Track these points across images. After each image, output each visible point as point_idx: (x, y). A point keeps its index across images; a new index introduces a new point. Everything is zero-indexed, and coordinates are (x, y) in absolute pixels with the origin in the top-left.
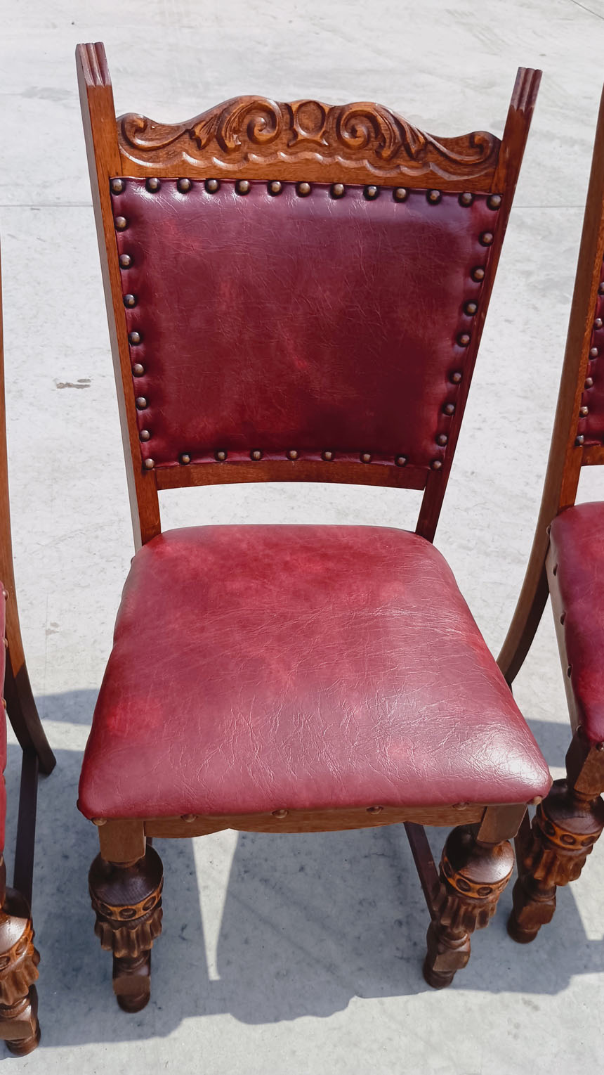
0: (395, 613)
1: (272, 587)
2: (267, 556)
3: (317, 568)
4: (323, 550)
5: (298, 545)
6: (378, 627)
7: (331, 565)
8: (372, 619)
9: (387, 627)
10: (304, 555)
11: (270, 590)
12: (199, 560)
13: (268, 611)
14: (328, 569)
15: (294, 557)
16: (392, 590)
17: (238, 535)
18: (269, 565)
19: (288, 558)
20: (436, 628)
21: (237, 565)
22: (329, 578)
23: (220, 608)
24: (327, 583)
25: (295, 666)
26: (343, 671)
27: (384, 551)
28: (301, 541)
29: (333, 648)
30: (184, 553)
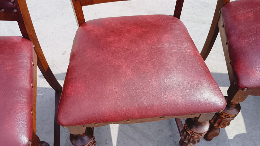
0: (167, 45)
1: (123, 39)
2: (122, 28)
3: (139, 31)
4: (141, 24)
5: (132, 23)
6: (161, 51)
7: (144, 29)
8: (159, 48)
9: (164, 51)
10: (134, 27)
11: (122, 40)
12: (98, 31)
13: (122, 48)
14: (143, 31)
15: (130, 27)
16: (166, 37)
17: (111, 21)
18: (122, 31)
19: (129, 28)
20: (182, 50)
21: (111, 32)
22: (143, 34)
23: (105, 48)
24: (142, 36)
25: (131, 67)
26: (149, 68)
27: (163, 23)
28: (133, 22)
29: (145, 60)
30: (92, 28)
